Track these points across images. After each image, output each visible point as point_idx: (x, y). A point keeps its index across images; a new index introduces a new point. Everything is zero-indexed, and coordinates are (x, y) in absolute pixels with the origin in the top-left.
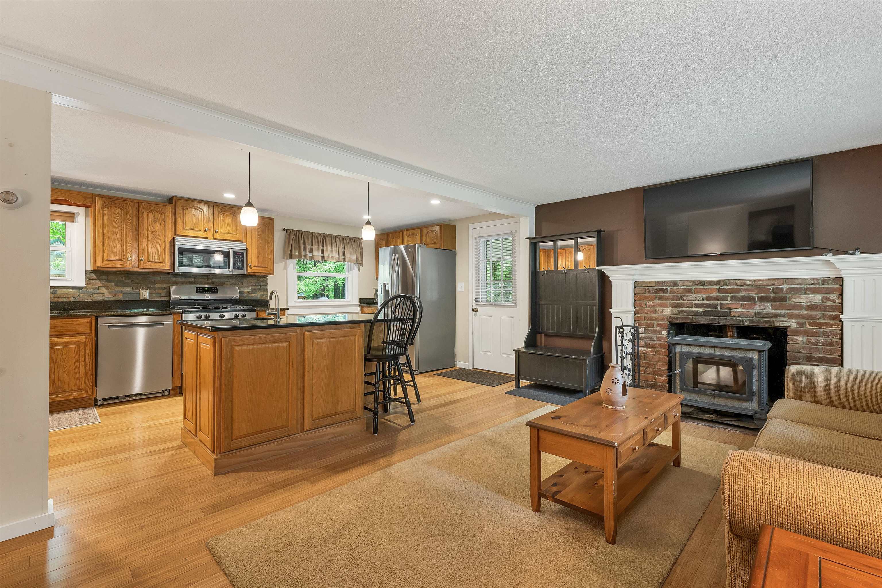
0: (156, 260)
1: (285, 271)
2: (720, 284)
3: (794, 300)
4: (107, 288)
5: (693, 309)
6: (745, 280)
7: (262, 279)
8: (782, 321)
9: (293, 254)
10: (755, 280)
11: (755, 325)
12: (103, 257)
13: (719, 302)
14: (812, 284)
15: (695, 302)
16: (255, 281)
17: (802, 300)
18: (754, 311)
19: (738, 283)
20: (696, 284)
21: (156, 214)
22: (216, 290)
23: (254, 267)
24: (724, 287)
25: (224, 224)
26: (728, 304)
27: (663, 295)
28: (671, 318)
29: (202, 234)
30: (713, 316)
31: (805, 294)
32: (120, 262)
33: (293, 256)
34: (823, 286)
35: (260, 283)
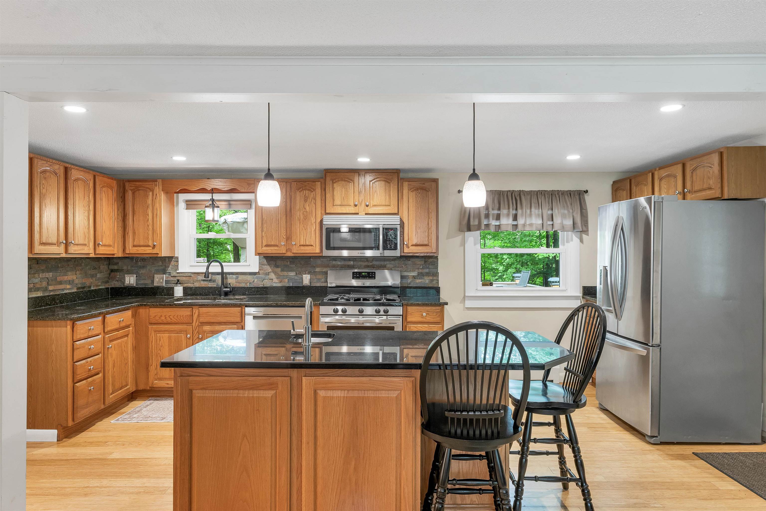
0: (307, 243)
1: (462, 248)
4: (275, 273)
7: (431, 260)
9: (472, 223)
12: (262, 243)
16: (423, 262)
21: (307, 192)
22: (373, 276)
23: (412, 245)
25: (375, 195)
29: (352, 210)
32: (276, 248)
33: (472, 228)
35: (427, 266)
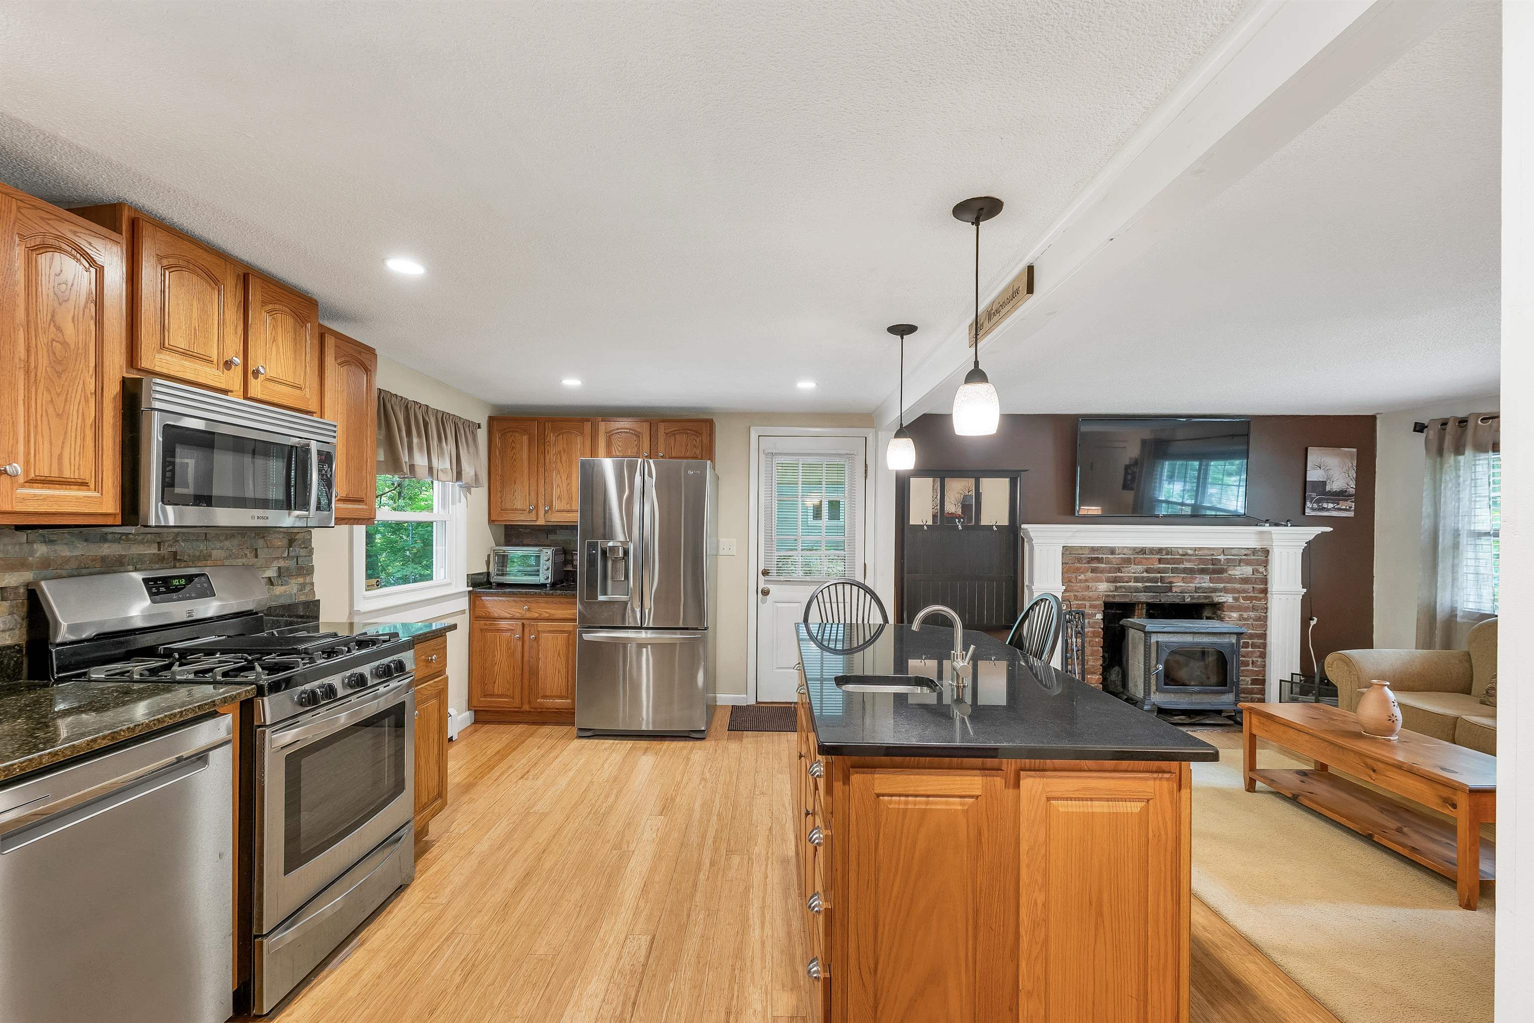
0: (67, 474)
2: (1162, 553)
3: (1230, 572)
5: (1132, 584)
6: (1187, 548)
8: (1220, 596)
10: (1195, 549)
11: (1195, 601)
13: (1159, 575)
14: (1245, 555)
15: (1134, 575)
17: (1237, 573)
18: (1194, 585)
19: (1181, 552)
20: (1136, 553)
24: (1165, 557)
25: (274, 349)
26: (1169, 577)
27: (1098, 565)
28: (1107, 596)
29: (217, 376)
30: (1154, 592)
31: (1239, 566)
34: (1254, 557)
